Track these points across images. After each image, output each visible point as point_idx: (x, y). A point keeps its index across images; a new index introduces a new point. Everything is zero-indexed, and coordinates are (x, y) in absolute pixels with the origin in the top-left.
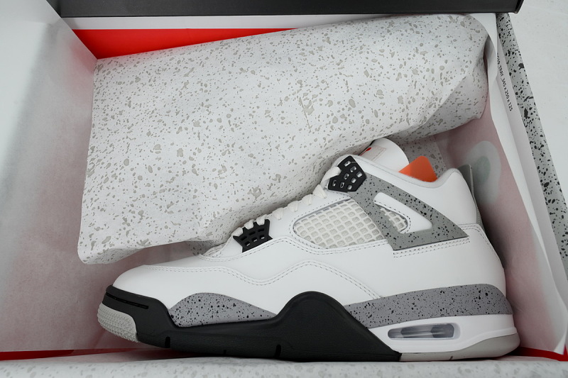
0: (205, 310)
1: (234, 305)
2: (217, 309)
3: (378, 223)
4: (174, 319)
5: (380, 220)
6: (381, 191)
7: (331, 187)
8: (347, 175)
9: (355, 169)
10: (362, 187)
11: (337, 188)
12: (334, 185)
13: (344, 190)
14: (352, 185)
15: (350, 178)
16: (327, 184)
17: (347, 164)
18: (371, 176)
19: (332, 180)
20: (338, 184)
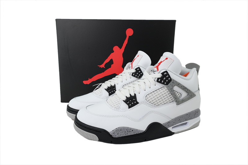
0: (123, 133)
1: (132, 131)
2: (127, 132)
3: (174, 97)
4: (113, 136)
5: (175, 96)
6: (176, 85)
7: (158, 81)
8: (165, 78)
9: (168, 76)
10: (170, 84)
11: (160, 82)
12: (159, 80)
13: (163, 83)
14: (166, 82)
15: (166, 80)
16: (156, 79)
17: (165, 74)
18: (173, 80)
19: (158, 79)
20: (161, 81)
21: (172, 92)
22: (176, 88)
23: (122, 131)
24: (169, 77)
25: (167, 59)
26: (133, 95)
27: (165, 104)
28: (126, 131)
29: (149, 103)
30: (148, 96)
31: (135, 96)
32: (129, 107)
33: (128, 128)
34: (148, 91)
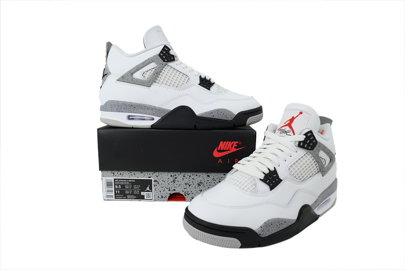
0: (275, 228)
1: (285, 222)
4: (261, 235)
6: (322, 150)
7: (299, 146)
8: (308, 141)
9: (312, 138)
10: (315, 148)
11: (303, 147)
12: (301, 145)
13: (307, 148)
14: (310, 146)
15: (310, 143)
16: (297, 143)
17: (309, 135)
18: (319, 143)
19: (300, 142)
20: (304, 145)
21: (318, 160)
22: (322, 154)
23: (273, 225)
24: (314, 138)
25: (301, 113)
26: (272, 169)
27: (311, 176)
28: (278, 224)
29: (293, 178)
30: (291, 169)
31: (275, 172)
32: (272, 188)
33: (279, 219)
34: (290, 161)
